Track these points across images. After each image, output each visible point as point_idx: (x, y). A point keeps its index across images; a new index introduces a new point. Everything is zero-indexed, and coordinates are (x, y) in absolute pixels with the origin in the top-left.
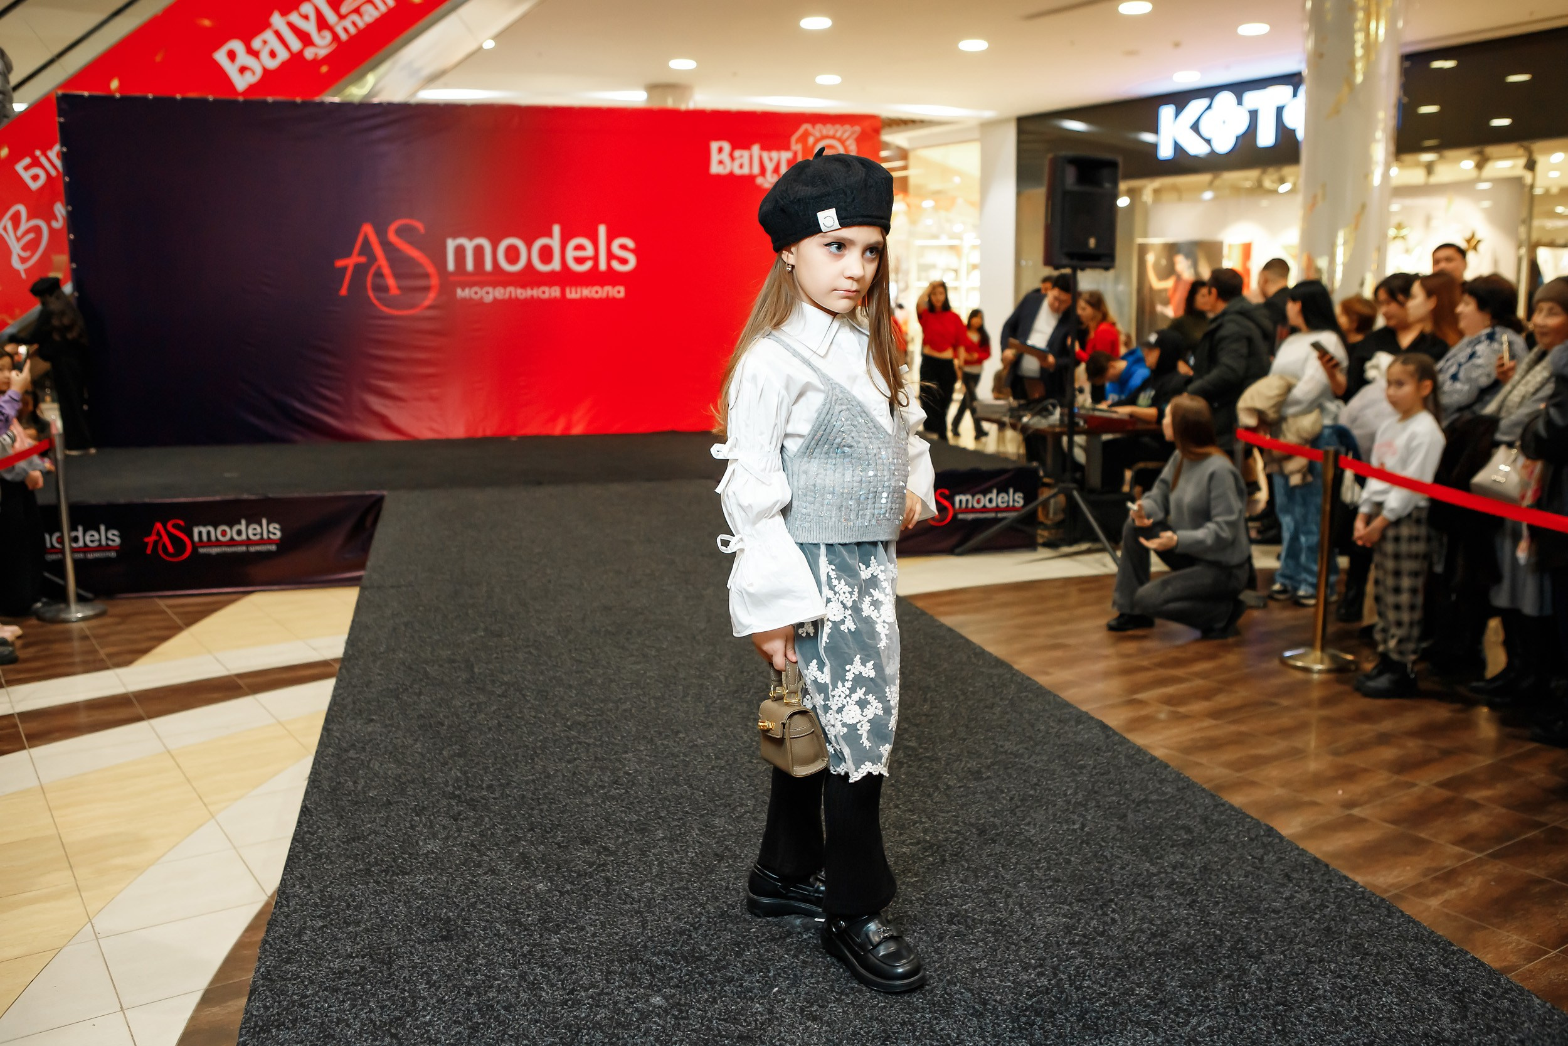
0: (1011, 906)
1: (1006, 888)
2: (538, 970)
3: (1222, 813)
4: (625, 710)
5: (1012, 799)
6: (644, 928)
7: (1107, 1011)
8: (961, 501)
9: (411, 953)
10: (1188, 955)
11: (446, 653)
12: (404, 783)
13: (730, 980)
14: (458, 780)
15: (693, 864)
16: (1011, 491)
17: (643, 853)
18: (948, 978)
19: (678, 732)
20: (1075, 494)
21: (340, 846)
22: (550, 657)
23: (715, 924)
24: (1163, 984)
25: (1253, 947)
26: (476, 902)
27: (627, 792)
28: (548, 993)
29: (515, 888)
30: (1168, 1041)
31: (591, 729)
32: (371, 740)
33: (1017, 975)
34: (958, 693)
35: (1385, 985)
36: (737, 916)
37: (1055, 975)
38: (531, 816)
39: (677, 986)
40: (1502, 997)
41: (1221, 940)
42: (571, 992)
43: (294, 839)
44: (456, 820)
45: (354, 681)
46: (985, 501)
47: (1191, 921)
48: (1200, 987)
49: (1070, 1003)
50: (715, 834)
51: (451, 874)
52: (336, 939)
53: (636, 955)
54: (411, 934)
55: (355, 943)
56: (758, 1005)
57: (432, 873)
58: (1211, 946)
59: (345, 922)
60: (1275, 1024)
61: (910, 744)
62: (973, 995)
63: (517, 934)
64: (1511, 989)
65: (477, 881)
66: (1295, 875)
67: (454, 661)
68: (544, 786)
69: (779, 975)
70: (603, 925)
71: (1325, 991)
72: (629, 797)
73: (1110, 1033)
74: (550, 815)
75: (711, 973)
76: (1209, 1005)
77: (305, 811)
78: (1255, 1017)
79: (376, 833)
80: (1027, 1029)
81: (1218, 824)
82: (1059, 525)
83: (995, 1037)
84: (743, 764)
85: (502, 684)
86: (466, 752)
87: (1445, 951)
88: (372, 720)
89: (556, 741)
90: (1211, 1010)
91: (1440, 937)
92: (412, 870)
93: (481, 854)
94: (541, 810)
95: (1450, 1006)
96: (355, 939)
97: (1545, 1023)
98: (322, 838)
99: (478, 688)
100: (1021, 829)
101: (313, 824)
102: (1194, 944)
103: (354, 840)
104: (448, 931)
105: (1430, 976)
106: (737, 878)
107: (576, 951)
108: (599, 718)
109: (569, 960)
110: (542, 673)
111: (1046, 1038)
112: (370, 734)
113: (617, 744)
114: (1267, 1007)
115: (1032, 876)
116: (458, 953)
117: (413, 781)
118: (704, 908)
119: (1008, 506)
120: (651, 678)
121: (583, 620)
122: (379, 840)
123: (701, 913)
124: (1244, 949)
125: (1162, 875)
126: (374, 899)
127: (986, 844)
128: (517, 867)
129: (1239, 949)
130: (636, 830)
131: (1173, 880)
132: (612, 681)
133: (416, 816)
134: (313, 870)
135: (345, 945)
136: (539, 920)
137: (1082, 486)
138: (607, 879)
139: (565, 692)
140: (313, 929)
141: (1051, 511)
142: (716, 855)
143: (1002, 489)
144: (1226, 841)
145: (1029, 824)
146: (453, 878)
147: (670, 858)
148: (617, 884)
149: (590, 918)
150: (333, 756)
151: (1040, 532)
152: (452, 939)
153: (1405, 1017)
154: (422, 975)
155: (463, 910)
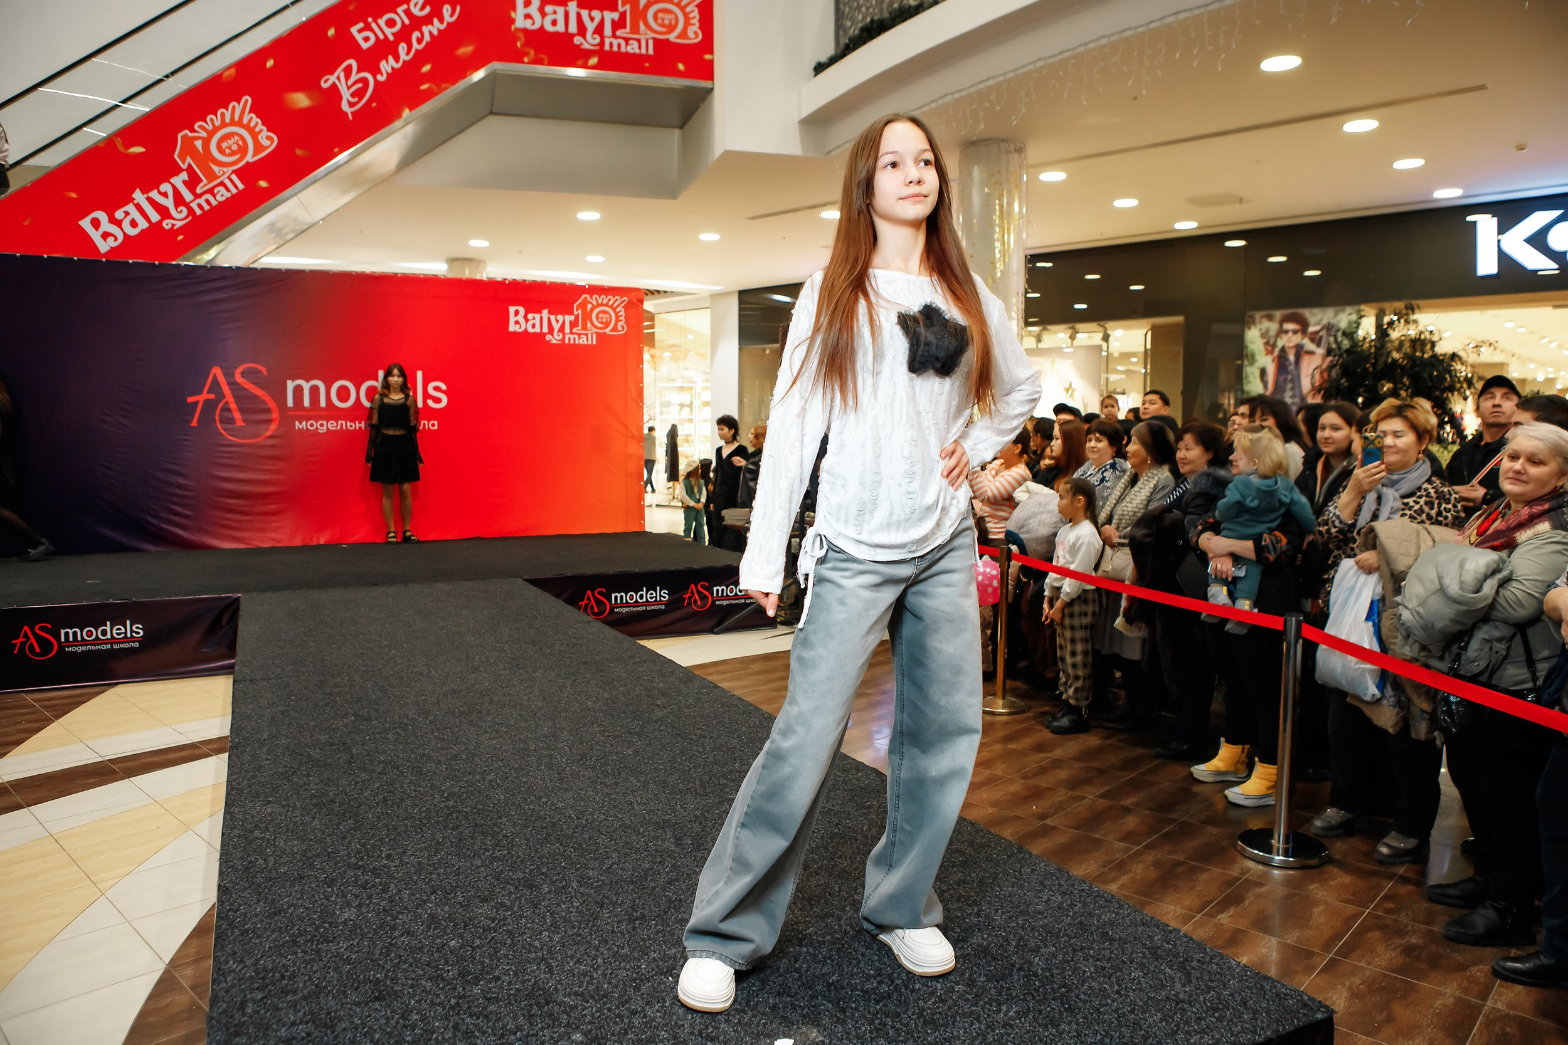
0: (844, 927)
1: (837, 912)
2: (468, 1020)
3: (983, 837)
4: (491, 781)
5: (822, 837)
6: (552, 973)
7: (938, 1008)
8: (718, 590)
9: (350, 1014)
10: (986, 955)
11: (324, 737)
12: (311, 858)
13: (634, 1013)
14: (359, 852)
15: (580, 912)
17: (536, 906)
18: (810, 992)
19: (540, 797)
22: (416, 737)
23: (610, 964)
24: (974, 981)
25: (1032, 943)
26: (399, 962)
28: (482, 1040)
29: (431, 946)
30: (989, 1027)
31: (466, 799)
32: (272, 820)
33: (863, 985)
35: (1131, 963)
36: (627, 956)
37: (893, 982)
38: (431, 880)
39: (591, 1023)
40: (1210, 962)
41: (1007, 940)
42: (502, 1036)
44: (364, 887)
45: (246, 767)
46: (736, 590)
47: (981, 927)
48: (1002, 979)
49: (909, 1004)
50: (592, 884)
51: (371, 938)
52: (278, 1009)
53: (550, 997)
54: (346, 998)
55: (296, 1011)
56: (663, 1033)
57: (353, 940)
58: (1001, 946)
59: (282, 992)
60: (1062, 1003)
62: (833, 1005)
63: (442, 989)
64: (1215, 956)
65: (396, 943)
66: (1047, 882)
68: (437, 852)
69: (674, 1003)
70: (516, 974)
71: (1091, 973)
72: (512, 857)
73: (946, 1025)
74: (447, 878)
75: (617, 1008)
76: (1011, 994)
77: (222, 890)
78: (1047, 999)
79: (293, 905)
80: (881, 1030)
81: (982, 846)
83: (858, 1039)
84: (601, 822)
85: (383, 762)
86: (360, 826)
87: (1165, 932)
88: (270, 802)
89: (437, 812)
90: (1014, 998)
91: (1158, 921)
92: (334, 938)
93: (397, 918)
94: (439, 874)
95: (1179, 974)
96: (296, 1007)
97: (1243, 979)
98: (245, 915)
99: (359, 768)
100: (836, 862)
101: (235, 901)
102: (989, 945)
103: (275, 914)
104: (380, 992)
105: (1159, 952)
106: (619, 922)
107: (497, 1000)
108: (471, 789)
109: (492, 1008)
110: (413, 751)
111: (899, 1035)
112: (270, 814)
113: (491, 811)
114: (1053, 989)
115: (854, 900)
116: (393, 1011)
117: (318, 856)
118: (598, 951)
120: (505, 751)
121: (438, 703)
122: (298, 912)
123: (596, 955)
124: (1026, 945)
125: (952, 891)
126: (305, 968)
127: (812, 877)
128: (429, 927)
129: (1022, 946)
130: (524, 886)
131: (960, 894)
132: (474, 755)
133: (328, 887)
134: (242, 945)
135: (287, 1014)
136: (459, 974)
138: (510, 932)
139: (437, 768)
140: (254, 1001)
142: (597, 902)
144: (991, 860)
145: (841, 857)
146: (374, 943)
147: (559, 909)
148: (519, 936)
149: (503, 969)
150: (240, 837)
152: (384, 999)
153: (1151, 986)
154: (365, 1035)
155: (389, 971)
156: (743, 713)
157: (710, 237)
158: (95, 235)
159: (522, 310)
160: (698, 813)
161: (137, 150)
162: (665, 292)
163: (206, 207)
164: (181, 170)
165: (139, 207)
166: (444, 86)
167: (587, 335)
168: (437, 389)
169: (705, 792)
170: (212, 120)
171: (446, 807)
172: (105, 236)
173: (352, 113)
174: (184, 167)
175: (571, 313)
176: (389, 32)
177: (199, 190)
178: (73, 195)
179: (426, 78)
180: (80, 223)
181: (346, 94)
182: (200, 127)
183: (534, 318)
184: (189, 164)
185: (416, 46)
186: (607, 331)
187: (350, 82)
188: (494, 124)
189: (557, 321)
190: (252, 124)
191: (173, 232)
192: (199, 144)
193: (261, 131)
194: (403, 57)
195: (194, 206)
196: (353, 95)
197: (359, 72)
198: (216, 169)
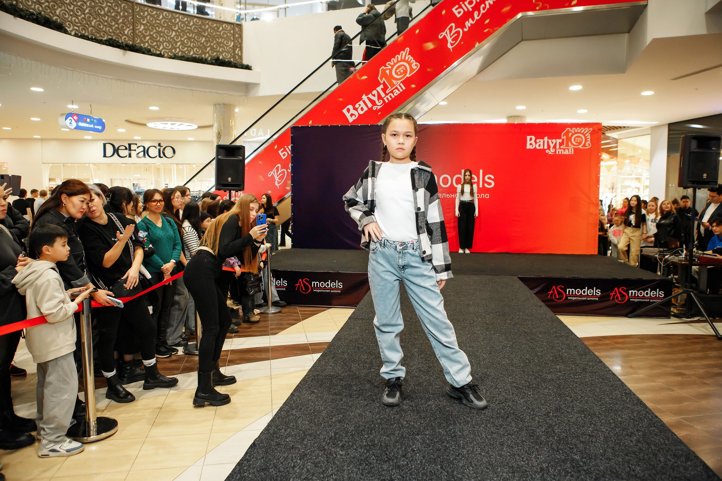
4: (429, 405)
8: (632, 293)
12: (306, 436)
14: (331, 439)
16: (658, 290)
19: (451, 424)
20: (691, 293)
21: (254, 473)
27: (408, 464)
32: (307, 405)
34: (612, 421)
38: (352, 472)
43: (239, 464)
44: (316, 465)
46: (644, 294)
61: (576, 457)
67: (366, 363)
77: (253, 446)
79: (276, 467)
82: (682, 306)
88: (313, 392)
94: (359, 469)
98: (250, 465)
101: (252, 455)
103: (263, 470)
112: (308, 401)
117: (310, 435)
119: (656, 297)
122: (274, 472)
132: (430, 384)
133: (300, 459)
137: (695, 289)
141: (679, 299)
143: (653, 289)
150: (285, 411)
151: (672, 309)
156: (611, 386)
157: (647, 93)
158: (348, 115)
159: (533, 138)
160: (544, 465)
161: (365, 77)
162: (624, 127)
163: (390, 99)
164: (381, 84)
165: (364, 102)
166: (495, 28)
167: (568, 149)
168: (489, 178)
169: (558, 448)
170: (393, 60)
171: (394, 418)
172: (352, 115)
173: (452, 48)
174: (382, 82)
175: (560, 138)
176: (470, 7)
177: (387, 92)
178: (341, 99)
179: (487, 26)
180: (343, 111)
181: (450, 40)
182: (389, 64)
183: (540, 142)
184: (384, 81)
185: (482, 11)
186: (580, 147)
187: (451, 34)
188: (525, 46)
189: (552, 143)
190: (409, 60)
191: (377, 111)
192: (388, 72)
193: (413, 62)
194: (476, 17)
195: (385, 99)
196: (453, 40)
197: (455, 29)
198: (394, 82)
